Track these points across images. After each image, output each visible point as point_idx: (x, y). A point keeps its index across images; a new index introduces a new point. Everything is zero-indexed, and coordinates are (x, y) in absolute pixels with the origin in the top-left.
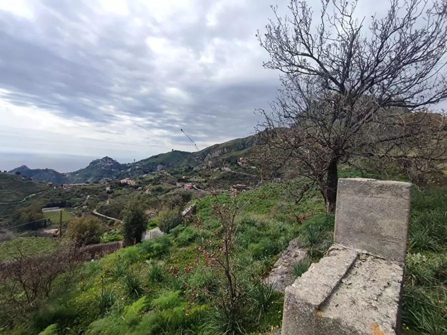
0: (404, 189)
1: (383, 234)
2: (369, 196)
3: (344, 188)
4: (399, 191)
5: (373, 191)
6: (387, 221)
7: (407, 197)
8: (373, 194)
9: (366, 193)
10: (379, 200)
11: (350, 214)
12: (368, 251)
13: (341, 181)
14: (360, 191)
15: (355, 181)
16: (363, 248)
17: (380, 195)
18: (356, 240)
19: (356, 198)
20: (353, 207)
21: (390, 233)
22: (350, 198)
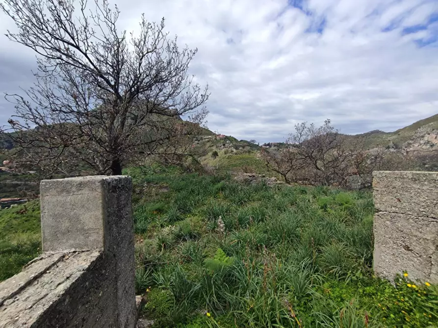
0: (97, 183)
1: (86, 228)
2: (71, 194)
3: (47, 190)
4: (93, 186)
5: (74, 189)
6: (87, 215)
7: (99, 190)
8: (74, 192)
9: (68, 192)
10: (80, 196)
11: (55, 216)
12: (75, 248)
13: (43, 183)
14: (62, 191)
15: (57, 181)
16: (71, 246)
17: (80, 192)
18: (64, 241)
19: (60, 198)
20: (58, 208)
21: (91, 225)
22: (54, 199)
